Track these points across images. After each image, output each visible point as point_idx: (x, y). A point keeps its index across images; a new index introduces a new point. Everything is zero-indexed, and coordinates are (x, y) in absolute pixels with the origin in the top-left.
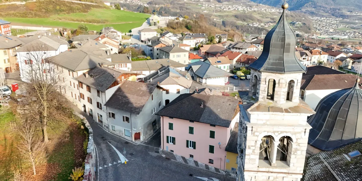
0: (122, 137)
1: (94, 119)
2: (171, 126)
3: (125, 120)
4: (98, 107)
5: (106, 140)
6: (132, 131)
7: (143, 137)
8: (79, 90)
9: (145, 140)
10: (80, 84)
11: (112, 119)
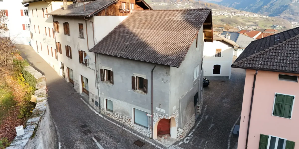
0: (128, 128)
1: (75, 88)
2: (283, 106)
3: (137, 85)
4: (81, 61)
5: (90, 132)
6: (154, 113)
7: (178, 130)
8: (54, 39)
9: (181, 138)
10: (56, 25)
11: (107, 84)
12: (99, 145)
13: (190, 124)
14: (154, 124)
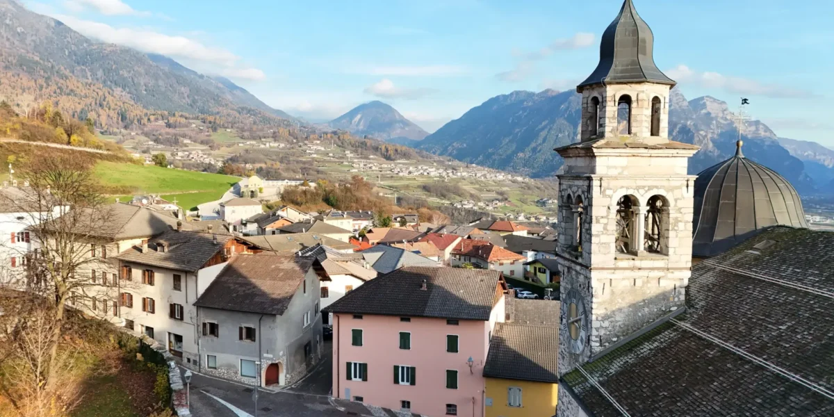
0: (235, 381)
2: (357, 338)
3: (244, 336)
4: (172, 315)
5: (197, 388)
6: (262, 360)
7: (286, 377)
8: (117, 288)
9: (290, 385)
10: (125, 270)
11: (210, 338)
12: (208, 394)
13: (300, 372)
14: (262, 372)
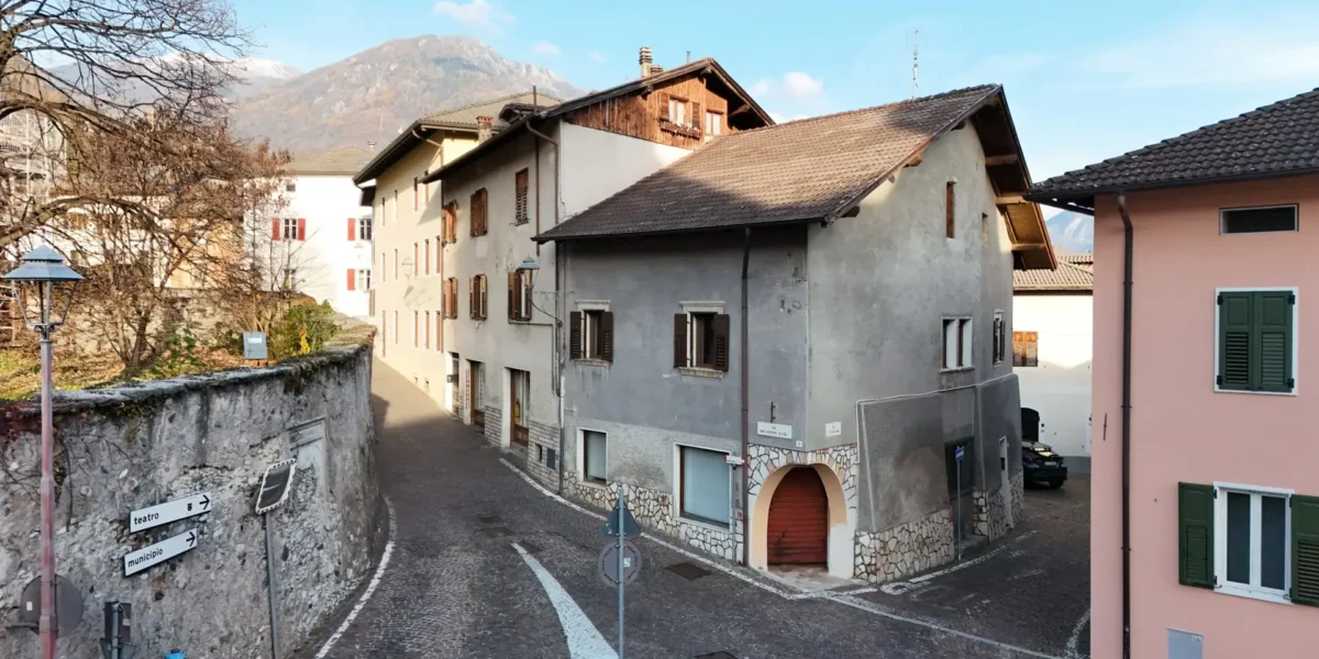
0: (659, 534)
1: (487, 431)
2: (1252, 345)
3: (692, 351)
4: (514, 309)
5: (511, 531)
6: (752, 451)
7: (856, 543)
8: (439, 275)
9: (873, 579)
10: (449, 217)
11: (590, 367)
12: (530, 560)
13: (923, 543)
14: (752, 500)
